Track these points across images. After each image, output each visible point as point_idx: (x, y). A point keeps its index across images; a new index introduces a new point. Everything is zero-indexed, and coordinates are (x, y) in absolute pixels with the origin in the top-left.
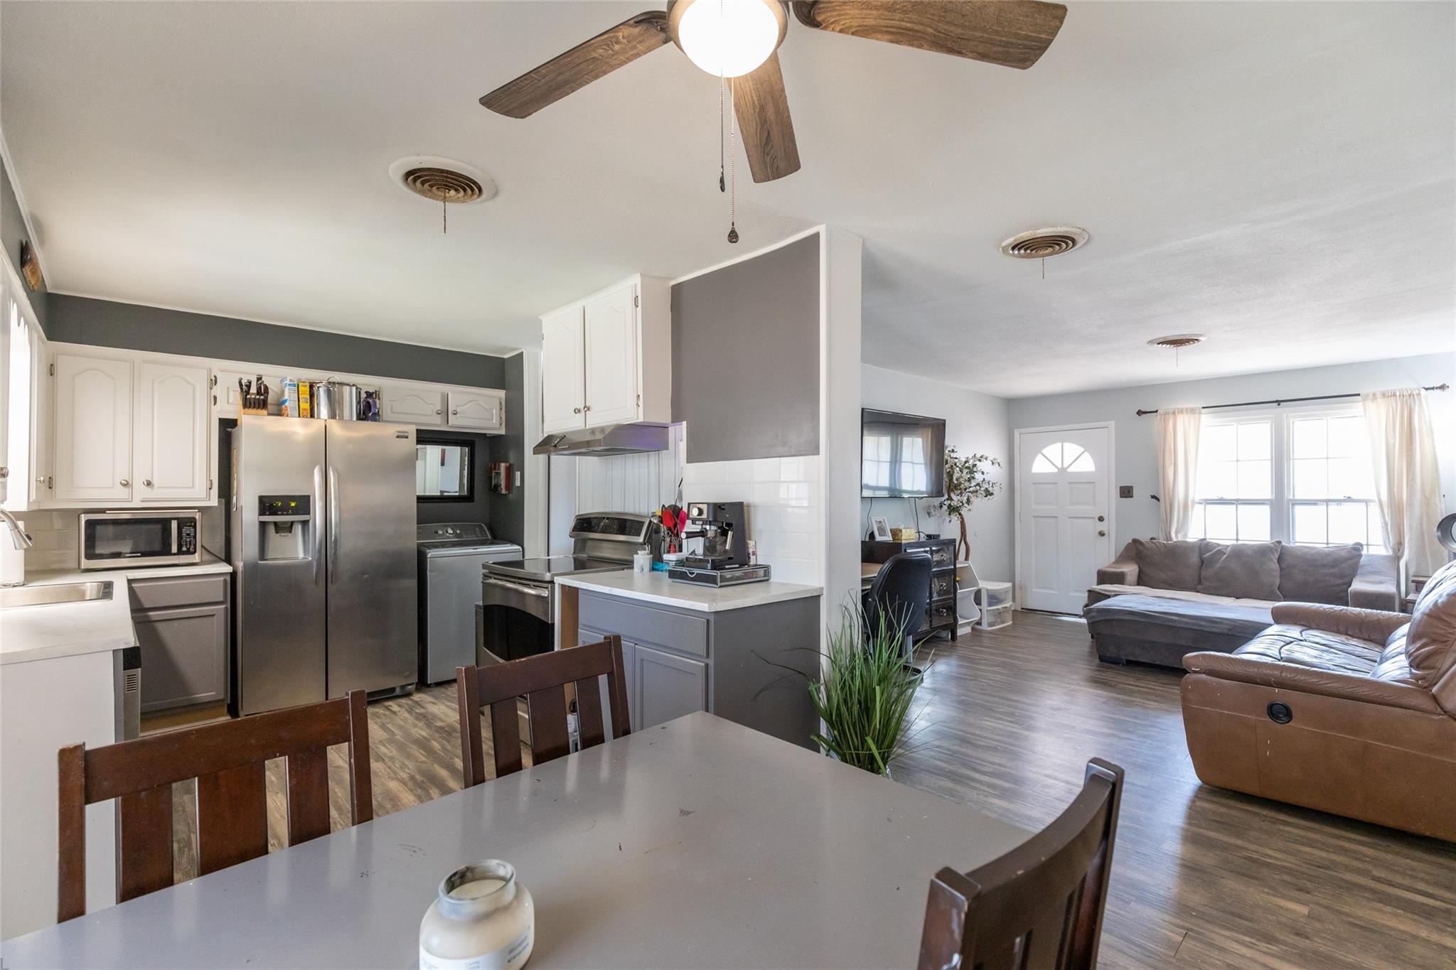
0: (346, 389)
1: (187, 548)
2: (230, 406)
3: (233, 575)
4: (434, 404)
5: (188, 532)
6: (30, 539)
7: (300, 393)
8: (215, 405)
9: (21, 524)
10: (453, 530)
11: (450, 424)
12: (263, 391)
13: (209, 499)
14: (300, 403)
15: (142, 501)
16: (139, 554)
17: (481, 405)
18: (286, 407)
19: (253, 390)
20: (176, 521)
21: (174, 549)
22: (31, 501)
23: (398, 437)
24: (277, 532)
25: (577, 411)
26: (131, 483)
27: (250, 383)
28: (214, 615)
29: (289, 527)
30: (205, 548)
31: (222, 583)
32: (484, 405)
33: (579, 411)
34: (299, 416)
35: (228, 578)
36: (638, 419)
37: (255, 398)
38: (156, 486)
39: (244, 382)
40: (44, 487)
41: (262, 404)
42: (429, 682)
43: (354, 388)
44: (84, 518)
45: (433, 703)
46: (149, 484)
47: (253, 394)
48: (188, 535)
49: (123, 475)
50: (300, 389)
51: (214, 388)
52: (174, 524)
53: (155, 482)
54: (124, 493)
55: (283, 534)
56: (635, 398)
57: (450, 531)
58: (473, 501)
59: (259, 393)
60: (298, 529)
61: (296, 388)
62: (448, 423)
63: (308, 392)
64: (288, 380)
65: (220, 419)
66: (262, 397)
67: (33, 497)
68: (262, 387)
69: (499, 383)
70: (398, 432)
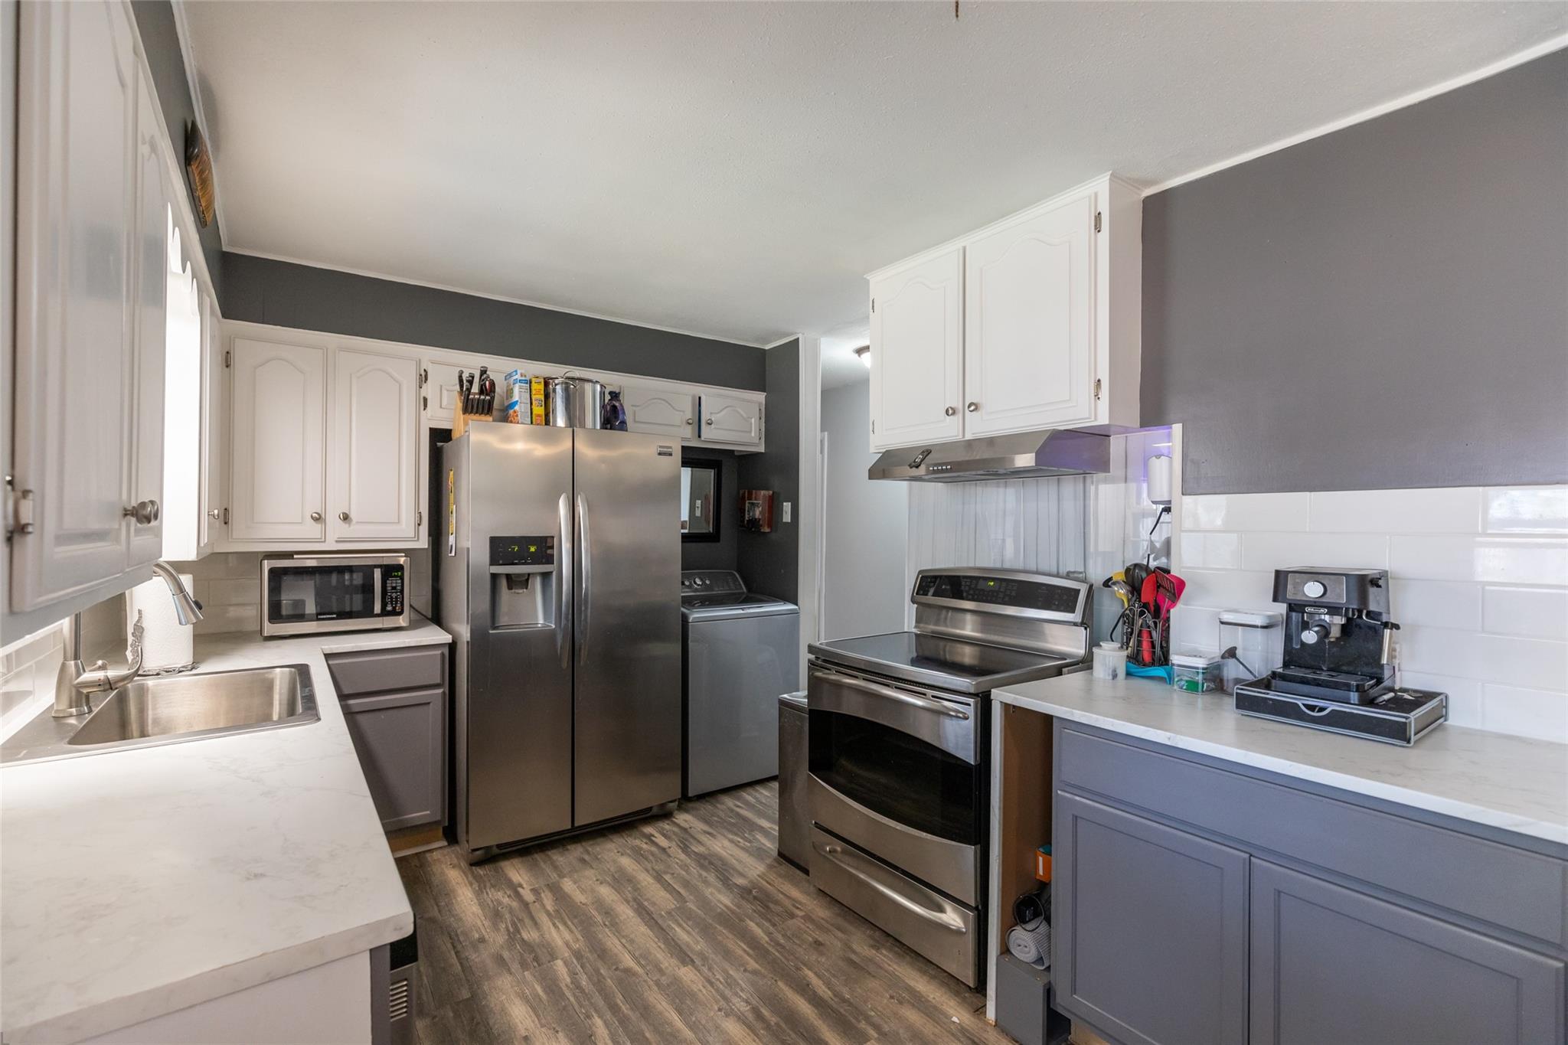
0: (588, 387)
1: (392, 609)
2: (445, 411)
3: (452, 647)
4: (683, 412)
5: (394, 585)
6: (200, 607)
7: (533, 392)
8: (425, 409)
9: (186, 580)
10: (701, 580)
11: (703, 439)
12: (487, 389)
13: (418, 539)
14: (533, 407)
15: (337, 541)
16: (335, 616)
17: (739, 413)
18: (515, 412)
19: (475, 389)
20: (379, 570)
21: (377, 609)
22: (202, 545)
23: (660, 454)
24: (510, 588)
25: (950, 412)
26: (323, 516)
27: (473, 377)
28: (429, 703)
29: (523, 582)
30: (414, 608)
31: (439, 658)
32: (742, 413)
33: (954, 413)
34: (532, 423)
35: (446, 651)
36: (1096, 419)
37: (479, 399)
38: (354, 521)
39: (465, 376)
40: (218, 523)
41: (486, 407)
42: (690, 795)
43: (598, 387)
44: (267, 565)
45: (709, 834)
46: (346, 518)
47: (475, 394)
48: (394, 588)
49: (313, 506)
50: (533, 388)
51: (424, 386)
52: (378, 574)
53: (353, 515)
54: (315, 530)
55: (517, 591)
56: (1093, 385)
57: (699, 582)
58: (718, 541)
59: (481, 392)
60: (538, 583)
61: (528, 385)
62: (700, 436)
63: (542, 392)
64: (519, 374)
65: (431, 429)
66: (488, 398)
67: (205, 540)
68: (487, 383)
69: (756, 382)
70: (660, 447)
